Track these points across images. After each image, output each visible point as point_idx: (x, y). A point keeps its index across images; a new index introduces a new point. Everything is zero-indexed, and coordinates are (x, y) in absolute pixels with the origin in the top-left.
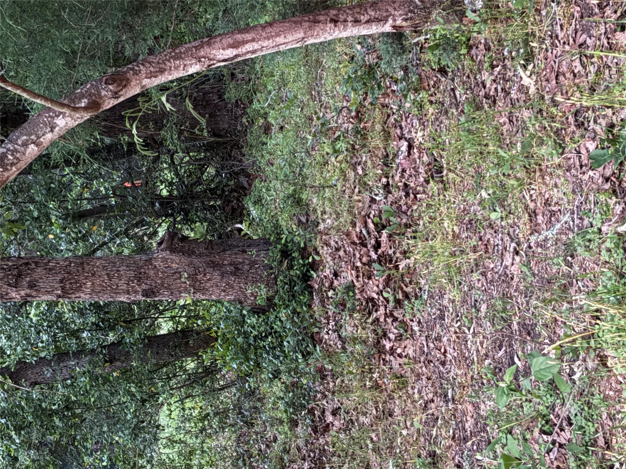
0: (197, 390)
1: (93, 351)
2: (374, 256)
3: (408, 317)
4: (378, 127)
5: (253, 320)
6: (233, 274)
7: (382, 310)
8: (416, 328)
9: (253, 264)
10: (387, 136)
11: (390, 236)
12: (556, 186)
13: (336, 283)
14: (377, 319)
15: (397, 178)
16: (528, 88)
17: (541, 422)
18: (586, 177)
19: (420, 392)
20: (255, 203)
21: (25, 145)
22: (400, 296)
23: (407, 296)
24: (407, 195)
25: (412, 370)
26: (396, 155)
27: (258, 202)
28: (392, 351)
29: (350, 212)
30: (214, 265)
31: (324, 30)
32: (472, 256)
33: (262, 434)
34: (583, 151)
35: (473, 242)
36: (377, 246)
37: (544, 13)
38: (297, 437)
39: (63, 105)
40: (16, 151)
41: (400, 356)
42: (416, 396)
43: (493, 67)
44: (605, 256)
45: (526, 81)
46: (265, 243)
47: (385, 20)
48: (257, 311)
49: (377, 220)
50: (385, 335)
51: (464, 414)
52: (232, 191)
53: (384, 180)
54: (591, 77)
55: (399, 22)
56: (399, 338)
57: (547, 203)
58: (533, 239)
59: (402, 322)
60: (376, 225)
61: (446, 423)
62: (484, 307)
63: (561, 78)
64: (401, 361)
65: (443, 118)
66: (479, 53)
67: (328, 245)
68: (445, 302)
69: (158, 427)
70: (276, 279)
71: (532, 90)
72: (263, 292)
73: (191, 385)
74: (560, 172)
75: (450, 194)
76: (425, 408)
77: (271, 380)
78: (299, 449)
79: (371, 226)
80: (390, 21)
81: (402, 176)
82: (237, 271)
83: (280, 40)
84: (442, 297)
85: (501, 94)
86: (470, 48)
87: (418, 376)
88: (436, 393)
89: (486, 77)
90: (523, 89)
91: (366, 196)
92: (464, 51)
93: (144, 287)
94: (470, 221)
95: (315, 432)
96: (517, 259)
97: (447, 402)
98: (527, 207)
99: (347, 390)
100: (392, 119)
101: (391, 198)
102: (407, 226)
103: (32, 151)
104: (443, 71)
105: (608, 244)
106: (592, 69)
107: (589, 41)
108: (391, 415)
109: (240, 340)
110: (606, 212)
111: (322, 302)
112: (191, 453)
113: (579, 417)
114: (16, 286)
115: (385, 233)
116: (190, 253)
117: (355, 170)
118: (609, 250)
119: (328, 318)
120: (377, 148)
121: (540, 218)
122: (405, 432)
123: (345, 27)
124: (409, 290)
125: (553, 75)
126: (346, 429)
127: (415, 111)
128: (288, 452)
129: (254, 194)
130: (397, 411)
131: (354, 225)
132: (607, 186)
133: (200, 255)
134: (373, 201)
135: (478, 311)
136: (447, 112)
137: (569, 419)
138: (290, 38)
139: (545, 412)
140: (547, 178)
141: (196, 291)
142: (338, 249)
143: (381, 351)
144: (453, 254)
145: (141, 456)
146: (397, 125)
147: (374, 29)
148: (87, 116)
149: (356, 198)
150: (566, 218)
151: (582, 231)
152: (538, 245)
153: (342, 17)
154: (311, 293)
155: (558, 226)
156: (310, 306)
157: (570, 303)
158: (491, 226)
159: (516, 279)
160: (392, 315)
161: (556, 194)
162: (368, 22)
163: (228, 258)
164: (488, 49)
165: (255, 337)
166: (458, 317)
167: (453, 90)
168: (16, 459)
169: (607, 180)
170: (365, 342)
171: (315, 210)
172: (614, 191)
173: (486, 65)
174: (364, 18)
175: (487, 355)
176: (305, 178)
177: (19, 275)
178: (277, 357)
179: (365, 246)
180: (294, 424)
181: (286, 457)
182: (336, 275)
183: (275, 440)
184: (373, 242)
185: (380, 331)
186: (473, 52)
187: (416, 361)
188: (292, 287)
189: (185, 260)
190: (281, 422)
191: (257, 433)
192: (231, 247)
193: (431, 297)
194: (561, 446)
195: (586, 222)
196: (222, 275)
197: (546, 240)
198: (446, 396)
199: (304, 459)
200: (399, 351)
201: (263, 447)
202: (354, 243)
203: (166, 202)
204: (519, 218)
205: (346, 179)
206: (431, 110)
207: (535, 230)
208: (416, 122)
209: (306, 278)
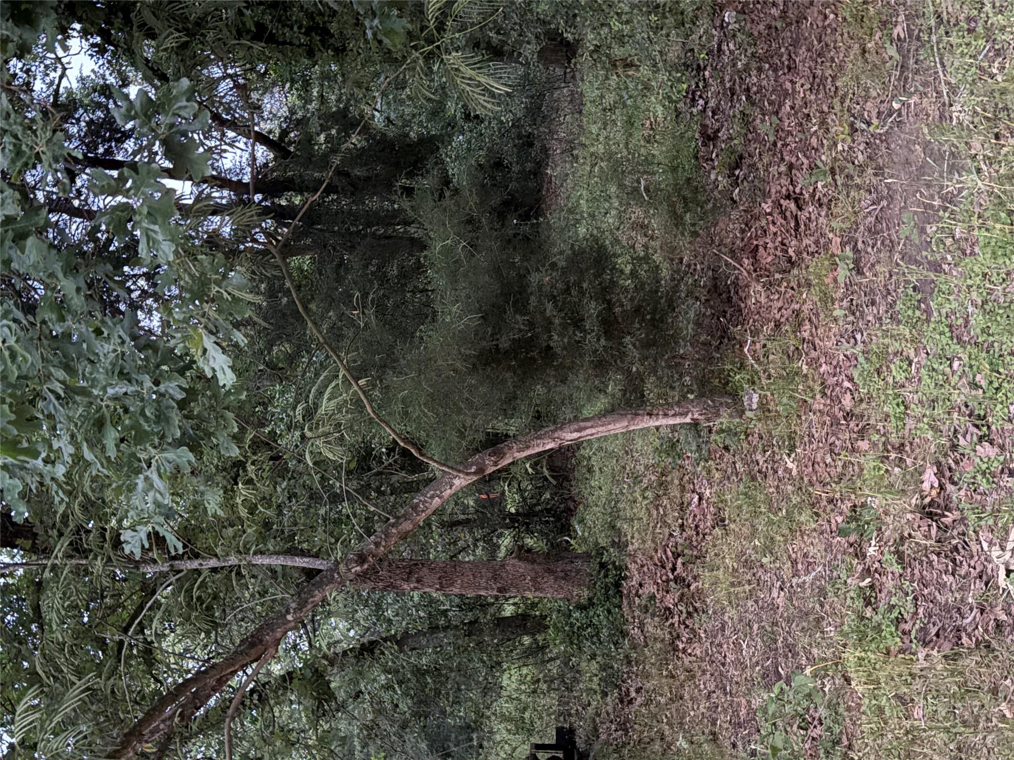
0: (531, 660)
1: (457, 626)
2: (671, 577)
3: (697, 626)
4: (676, 482)
5: (577, 614)
6: (563, 578)
7: (676, 618)
8: (703, 635)
9: (578, 572)
10: (683, 489)
11: (683, 564)
12: (812, 543)
13: (641, 592)
14: (673, 624)
15: (690, 521)
16: (791, 470)
17: (798, 720)
18: (835, 541)
19: (704, 684)
20: (579, 522)
21: (432, 497)
22: (691, 609)
23: (696, 610)
24: (698, 534)
25: (699, 667)
26: (689, 504)
27: (582, 521)
28: (684, 651)
29: (653, 541)
30: (550, 571)
31: (642, 421)
32: (747, 588)
33: (578, 698)
34: (833, 521)
35: (748, 577)
36: (674, 569)
37: (803, 418)
38: (607, 704)
39: (459, 471)
40: (426, 501)
41: (690, 655)
42: (702, 686)
43: (765, 452)
44: (849, 601)
45: (790, 465)
46: (587, 556)
47: (686, 414)
48: (581, 608)
49: (674, 549)
50: (678, 637)
51: (739, 705)
52: (563, 512)
53: (680, 521)
54: (839, 469)
55: (696, 416)
56: (690, 641)
57: (805, 556)
58: (794, 581)
59: (692, 629)
60: (673, 553)
61: (725, 710)
62: (756, 627)
63: (816, 466)
64: (690, 659)
65: (726, 482)
66: (755, 440)
67: (635, 562)
68: (726, 618)
69: (501, 688)
70: (595, 584)
71: (794, 472)
72: (586, 593)
73: (527, 657)
74: (814, 534)
75: (730, 539)
76: (709, 697)
77: (589, 661)
78: (608, 714)
79: (670, 554)
80: (690, 415)
81: (694, 520)
82: (566, 577)
83: (611, 427)
84: (723, 614)
85: (771, 472)
86: (747, 436)
87: (704, 672)
88: (717, 686)
89: (759, 457)
90: (788, 470)
91: (667, 531)
92: (743, 437)
93: (499, 585)
94: (746, 561)
95: (622, 702)
96: (782, 593)
97: (726, 694)
98: (790, 557)
99: (647, 676)
100: (687, 478)
101: (685, 534)
102: (697, 557)
103: (437, 501)
104: (726, 448)
105: (852, 594)
106: (840, 464)
107: (837, 442)
108: (681, 698)
109: (567, 628)
110: (850, 570)
111: (629, 604)
112: (525, 709)
113: (828, 720)
114: (407, 580)
115: (680, 561)
116: (533, 562)
117: (657, 509)
118: (852, 598)
119: (634, 618)
120: (675, 497)
121: (800, 566)
122: (692, 713)
123: (657, 419)
124: (697, 605)
125: (810, 464)
126: (646, 704)
127: (704, 473)
128: (599, 715)
129: (579, 516)
130: (686, 696)
131: (656, 551)
132: (851, 550)
133: (539, 564)
134: (671, 535)
135: (751, 628)
136: (729, 478)
137: (820, 719)
138: (618, 425)
139: (802, 712)
140: (806, 538)
141: (536, 590)
142: (642, 566)
143: (676, 649)
144: (732, 584)
145: (488, 708)
146: (691, 481)
147: (678, 420)
148: (475, 478)
149: (658, 531)
150: (820, 568)
151: (833, 581)
152: (798, 586)
153: (655, 412)
154: (621, 597)
155: (814, 574)
156: (620, 607)
157: (822, 632)
158: (762, 566)
159: (781, 609)
160: (684, 623)
161: (812, 551)
162: (674, 415)
163: (560, 566)
164: (761, 438)
165: (579, 628)
166: (735, 631)
167: (734, 463)
168: (397, 706)
169: (851, 545)
170: (663, 640)
171: (626, 536)
172: (856, 555)
173: (760, 449)
174: (671, 413)
175: (757, 663)
176: (619, 511)
177: (410, 573)
178: (594, 644)
179: (664, 568)
180: (605, 694)
181: (598, 720)
182: (641, 585)
183: (589, 704)
184: (670, 565)
185: (674, 634)
186: (750, 438)
187: (702, 660)
188: (607, 591)
189: (530, 567)
190: (595, 692)
191: (575, 698)
192: (563, 558)
193: (715, 613)
194: (813, 739)
195: (835, 574)
196: (556, 579)
197: (804, 582)
198: (725, 689)
199: (611, 722)
200: (689, 651)
201: (580, 708)
202: (656, 565)
203: (514, 518)
204: (784, 564)
205: (650, 515)
206: (717, 475)
207: (796, 574)
208: (705, 481)
209: (618, 585)
